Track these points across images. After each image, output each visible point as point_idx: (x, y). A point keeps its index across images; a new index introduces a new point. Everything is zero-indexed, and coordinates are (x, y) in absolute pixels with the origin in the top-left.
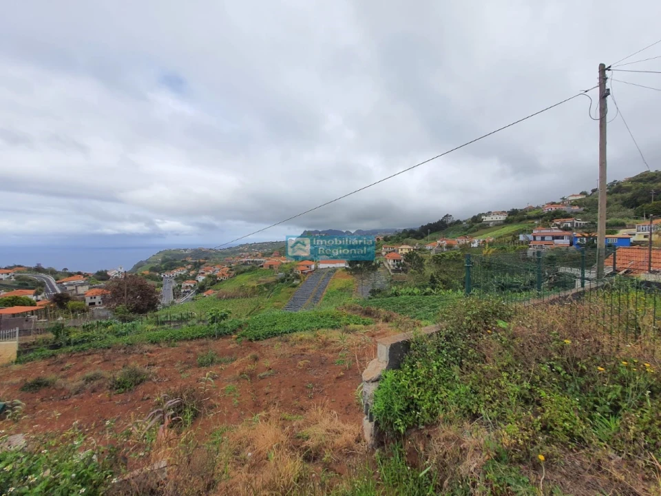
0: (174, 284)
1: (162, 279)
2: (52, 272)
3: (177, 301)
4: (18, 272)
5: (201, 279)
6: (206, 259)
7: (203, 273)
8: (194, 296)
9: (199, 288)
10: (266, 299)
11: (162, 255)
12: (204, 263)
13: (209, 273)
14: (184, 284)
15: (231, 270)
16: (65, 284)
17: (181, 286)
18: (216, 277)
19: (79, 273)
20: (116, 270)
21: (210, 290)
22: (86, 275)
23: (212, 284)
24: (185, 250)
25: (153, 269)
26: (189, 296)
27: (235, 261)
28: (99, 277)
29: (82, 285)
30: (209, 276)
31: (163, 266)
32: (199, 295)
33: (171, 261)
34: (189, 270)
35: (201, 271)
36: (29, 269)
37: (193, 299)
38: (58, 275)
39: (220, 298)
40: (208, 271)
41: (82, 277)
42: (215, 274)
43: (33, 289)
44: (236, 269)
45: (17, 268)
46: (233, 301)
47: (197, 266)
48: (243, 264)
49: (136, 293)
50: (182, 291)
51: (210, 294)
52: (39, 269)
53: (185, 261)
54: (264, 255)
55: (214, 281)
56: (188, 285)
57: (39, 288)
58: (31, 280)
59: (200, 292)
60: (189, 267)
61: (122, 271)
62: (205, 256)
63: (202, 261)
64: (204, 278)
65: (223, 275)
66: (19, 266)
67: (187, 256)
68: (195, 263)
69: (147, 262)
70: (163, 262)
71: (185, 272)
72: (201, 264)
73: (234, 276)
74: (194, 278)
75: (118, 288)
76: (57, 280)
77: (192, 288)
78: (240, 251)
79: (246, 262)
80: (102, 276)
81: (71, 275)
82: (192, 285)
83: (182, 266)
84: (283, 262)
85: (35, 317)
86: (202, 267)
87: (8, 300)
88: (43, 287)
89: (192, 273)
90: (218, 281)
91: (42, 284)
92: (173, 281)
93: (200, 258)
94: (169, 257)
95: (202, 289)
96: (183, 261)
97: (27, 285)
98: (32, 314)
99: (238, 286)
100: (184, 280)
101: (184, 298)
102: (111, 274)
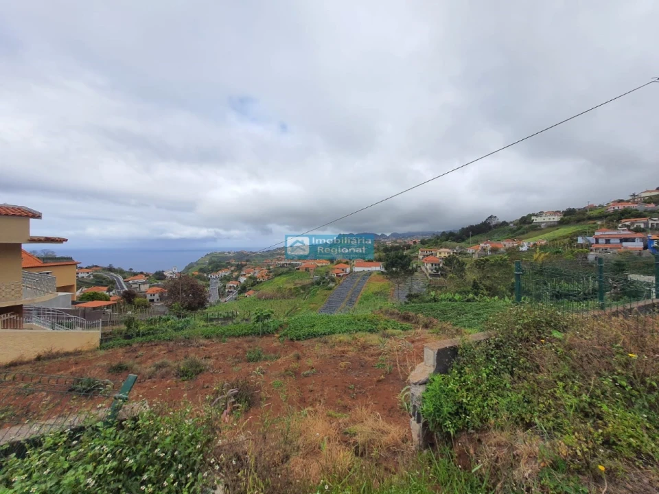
0: (220, 284)
1: (209, 279)
2: (121, 272)
3: (222, 300)
4: (96, 271)
5: (243, 279)
6: (247, 261)
7: (245, 275)
8: (237, 296)
9: (241, 288)
10: (302, 301)
11: (208, 257)
12: (246, 265)
13: (250, 275)
14: (228, 285)
15: (270, 272)
16: (130, 282)
17: (225, 286)
18: (256, 278)
19: (142, 273)
20: (173, 270)
21: (251, 291)
22: (147, 275)
23: (253, 285)
24: (229, 253)
25: (201, 270)
26: (232, 296)
27: (274, 263)
28: (157, 276)
29: (144, 283)
30: (250, 278)
31: (210, 267)
32: (242, 295)
33: (217, 262)
34: (233, 272)
35: (242, 273)
36: (104, 269)
37: (236, 299)
38: (126, 275)
39: (259, 298)
40: (249, 273)
41: (144, 276)
42: (256, 275)
43: (107, 286)
44: (274, 271)
45: (94, 268)
46: (272, 301)
47: (239, 268)
48: (281, 267)
49: (189, 292)
50: (227, 291)
51: (251, 294)
52: (111, 269)
53: (229, 263)
55: (254, 282)
56: (232, 285)
57: (110, 286)
58: (105, 279)
59: (242, 292)
60: (233, 268)
61: (176, 271)
62: (246, 258)
63: (243, 263)
64: (245, 279)
65: (263, 276)
66: (96, 266)
67: (231, 258)
68: (238, 265)
69: (197, 263)
70: (210, 264)
71: (229, 273)
72: (243, 266)
73: (273, 278)
74: (236, 279)
75: (174, 287)
76: (124, 278)
77: (235, 288)
78: (278, 254)
79: (283, 265)
80: (160, 276)
81: (135, 274)
82: (235, 286)
83: (226, 268)
84: (319, 265)
85: (109, 311)
86: (244, 268)
87: (89, 296)
88: (114, 284)
89: (235, 274)
90: (258, 283)
91: (113, 282)
92: (219, 282)
93: (242, 260)
94: (215, 259)
95: (243, 289)
96: (227, 263)
97: (102, 282)
98: (108, 308)
99: (276, 288)
100: (228, 280)
101: (227, 299)
102: (167, 274)
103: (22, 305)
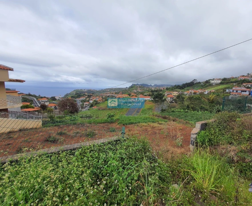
0: (81, 103)
1: (76, 101)
2: (35, 96)
3: (83, 110)
5: (91, 102)
6: (93, 94)
7: (92, 100)
8: (89, 108)
9: (91, 105)
10: (118, 111)
11: (75, 91)
12: (92, 95)
13: (94, 100)
15: (103, 99)
16: (40, 101)
17: (84, 104)
18: (97, 101)
19: (45, 97)
20: (59, 96)
21: (95, 106)
22: (47, 98)
23: (96, 104)
24: (84, 90)
25: (72, 97)
27: (104, 95)
28: (52, 99)
29: (47, 102)
30: (95, 101)
31: (76, 96)
32: (91, 108)
33: (79, 94)
34: (86, 98)
35: (91, 99)
36: (27, 95)
37: (89, 110)
38: (37, 97)
39: (99, 110)
40: (94, 99)
41: (46, 99)
42: (97, 100)
43: (29, 102)
44: (105, 98)
45: (22, 94)
46: (104, 111)
47: (89, 96)
48: (108, 97)
49: (71, 106)
50: (84, 106)
51: (95, 108)
52: (30, 95)
53: (85, 94)
54: (116, 93)
55: (96, 103)
56: (86, 104)
58: (28, 99)
59: (91, 107)
60: (86, 97)
61: (61, 97)
62: (92, 93)
63: (91, 94)
64: (92, 101)
65: (100, 101)
66: (22, 93)
67: (85, 92)
68: (88, 95)
69: (70, 94)
70: (76, 94)
71: (85, 98)
72: (91, 96)
73: (104, 101)
74: (88, 101)
75: (64, 104)
76: (37, 99)
77: (88, 105)
78: (106, 91)
79: (109, 96)
80: (53, 99)
81: (42, 98)
82: (88, 104)
83: (83, 96)
84: (124, 96)
85: (37, 113)
86: (91, 97)
87: (25, 106)
88: (32, 102)
89: (88, 99)
90: (98, 103)
91: (32, 101)
92: (80, 102)
93: (90, 93)
94: (78, 92)
95: (92, 106)
96: (84, 94)
97: (26, 101)
98: (36, 112)
99: (106, 105)
100: (85, 102)
101: (85, 109)
102: (57, 98)
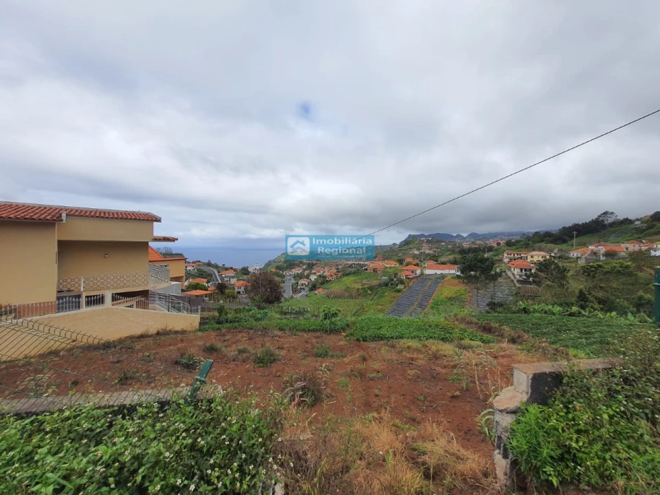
0: (293, 281)
1: (284, 276)
2: (216, 267)
3: (295, 296)
4: (199, 265)
5: (313, 278)
6: (317, 261)
7: (315, 273)
8: (308, 292)
9: (312, 286)
10: (369, 302)
12: (317, 264)
13: (320, 274)
14: (302, 282)
15: (338, 272)
16: (223, 276)
17: (298, 283)
18: (325, 277)
19: (232, 268)
20: (255, 266)
21: (320, 289)
22: (235, 270)
23: (322, 284)
25: (278, 268)
26: (303, 293)
27: (342, 263)
28: (243, 271)
29: (233, 277)
30: (320, 276)
31: (285, 265)
32: (312, 292)
33: (290, 262)
34: (304, 270)
36: (204, 264)
37: (307, 296)
38: (220, 269)
39: (328, 296)
40: (319, 272)
41: (233, 271)
42: (325, 274)
43: (206, 278)
44: (343, 271)
45: (198, 263)
46: (340, 300)
47: (311, 266)
48: (349, 267)
49: (267, 286)
50: (299, 287)
51: (320, 292)
52: (209, 264)
55: (324, 281)
56: (303, 282)
57: (209, 278)
58: (205, 272)
59: (312, 290)
60: (304, 267)
61: (257, 268)
63: (314, 262)
64: (316, 277)
65: (331, 276)
66: (199, 262)
68: (309, 264)
69: (274, 261)
70: (285, 262)
71: (301, 271)
72: (313, 265)
73: (341, 277)
74: (308, 277)
75: (255, 281)
76: (219, 272)
77: (306, 286)
79: (351, 265)
80: (245, 271)
81: (227, 269)
82: (307, 283)
83: (299, 266)
84: (387, 266)
85: (207, 299)
86: (314, 267)
87: (194, 286)
88: (211, 277)
89: (306, 273)
90: (327, 281)
91: (210, 275)
92: (293, 279)
95: (314, 287)
96: (300, 262)
97: (202, 275)
98: (206, 297)
99: (344, 288)
100: (301, 278)
101: (301, 294)
102: (251, 270)
103: (148, 291)
